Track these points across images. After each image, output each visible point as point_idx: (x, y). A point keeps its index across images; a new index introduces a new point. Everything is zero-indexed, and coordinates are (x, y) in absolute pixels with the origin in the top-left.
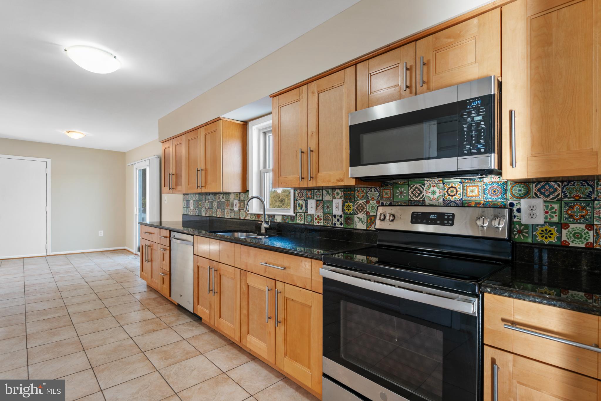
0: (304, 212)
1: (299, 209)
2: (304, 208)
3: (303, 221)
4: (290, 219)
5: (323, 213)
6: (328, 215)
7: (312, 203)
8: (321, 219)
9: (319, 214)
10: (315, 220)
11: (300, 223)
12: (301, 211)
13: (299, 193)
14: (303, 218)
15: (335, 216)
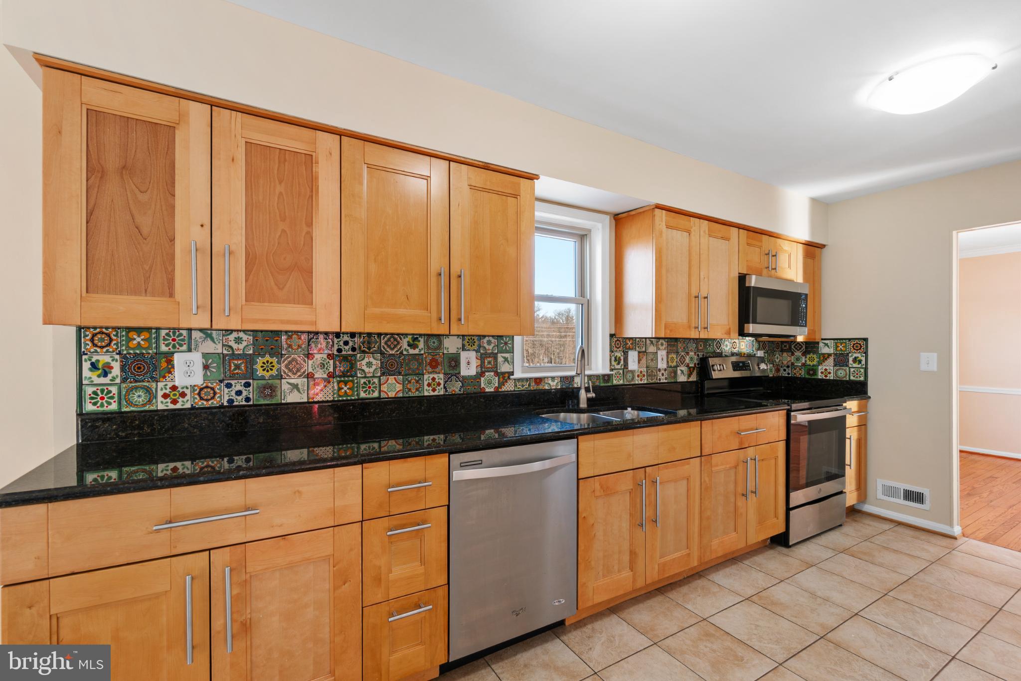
0: (623, 367)
1: (616, 365)
2: (622, 362)
3: (622, 380)
4: (601, 381)
5: (647, 367)
6: (651, 371)
7: (633, 356)
8: (644, 376)
9: (642, 370)
10: (637, 378)
11: (618, 383)
12: (619, 367)
13: (616, 341)
14: (621, 377)
15: (660, 370)
